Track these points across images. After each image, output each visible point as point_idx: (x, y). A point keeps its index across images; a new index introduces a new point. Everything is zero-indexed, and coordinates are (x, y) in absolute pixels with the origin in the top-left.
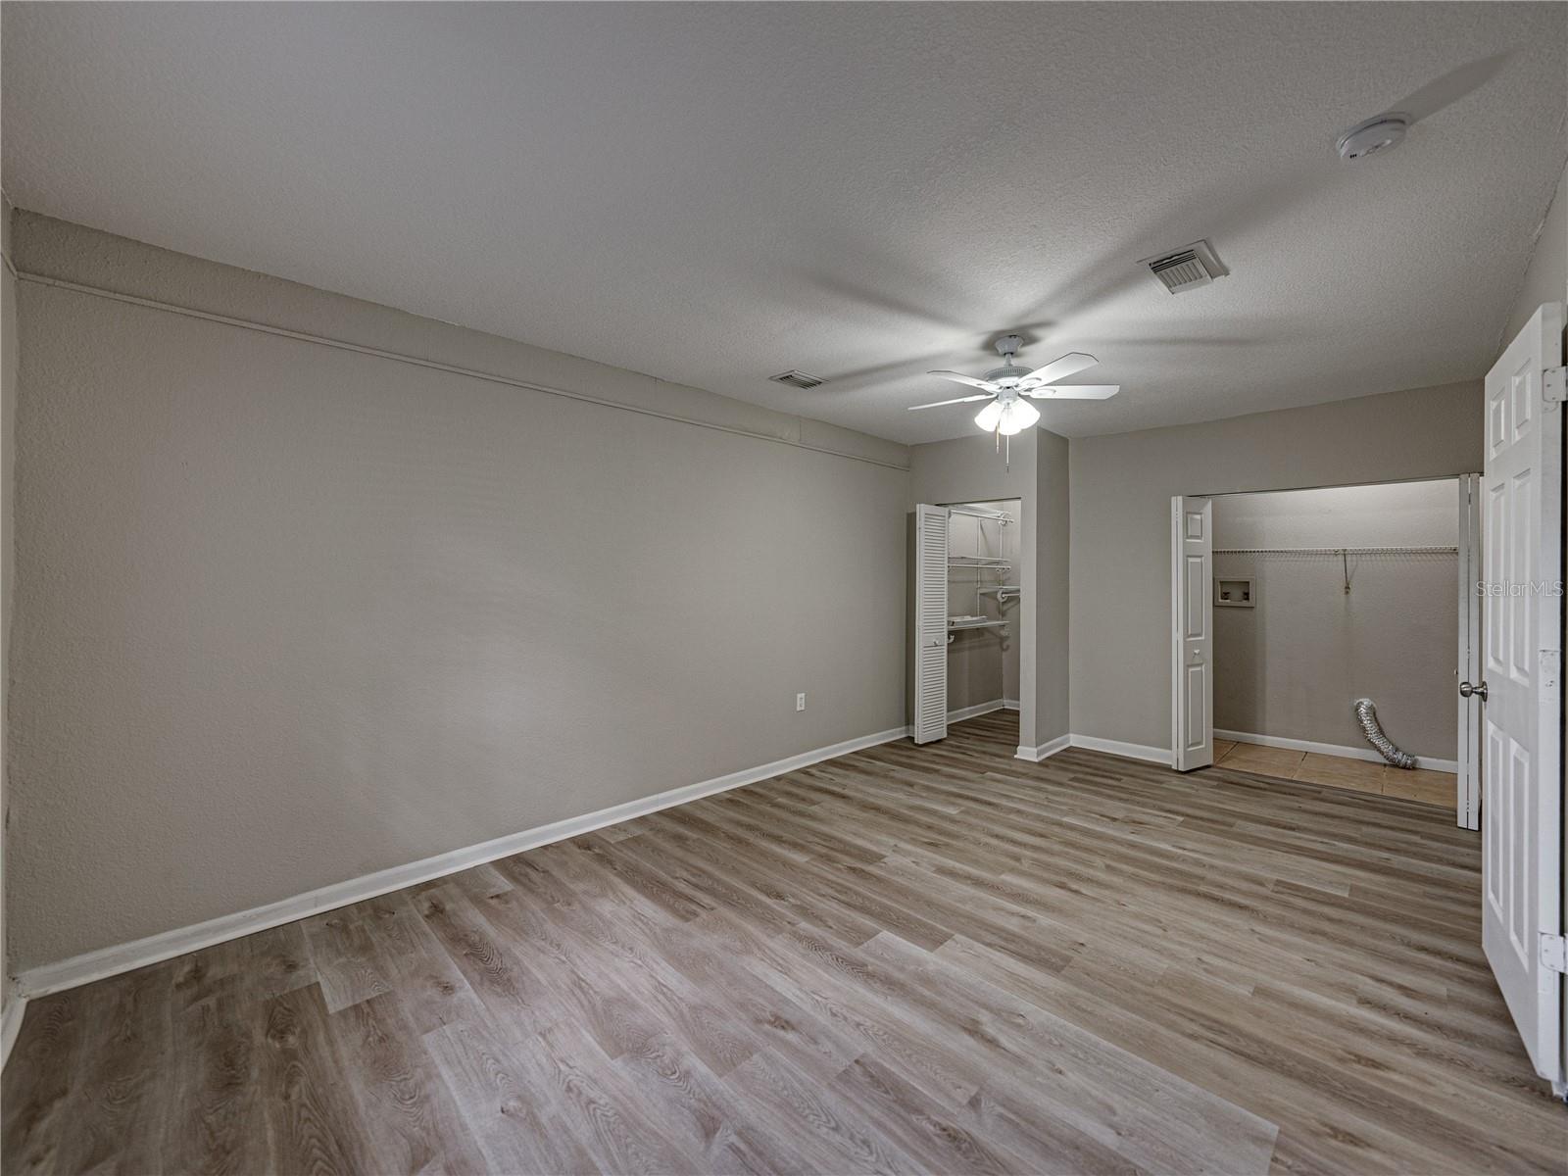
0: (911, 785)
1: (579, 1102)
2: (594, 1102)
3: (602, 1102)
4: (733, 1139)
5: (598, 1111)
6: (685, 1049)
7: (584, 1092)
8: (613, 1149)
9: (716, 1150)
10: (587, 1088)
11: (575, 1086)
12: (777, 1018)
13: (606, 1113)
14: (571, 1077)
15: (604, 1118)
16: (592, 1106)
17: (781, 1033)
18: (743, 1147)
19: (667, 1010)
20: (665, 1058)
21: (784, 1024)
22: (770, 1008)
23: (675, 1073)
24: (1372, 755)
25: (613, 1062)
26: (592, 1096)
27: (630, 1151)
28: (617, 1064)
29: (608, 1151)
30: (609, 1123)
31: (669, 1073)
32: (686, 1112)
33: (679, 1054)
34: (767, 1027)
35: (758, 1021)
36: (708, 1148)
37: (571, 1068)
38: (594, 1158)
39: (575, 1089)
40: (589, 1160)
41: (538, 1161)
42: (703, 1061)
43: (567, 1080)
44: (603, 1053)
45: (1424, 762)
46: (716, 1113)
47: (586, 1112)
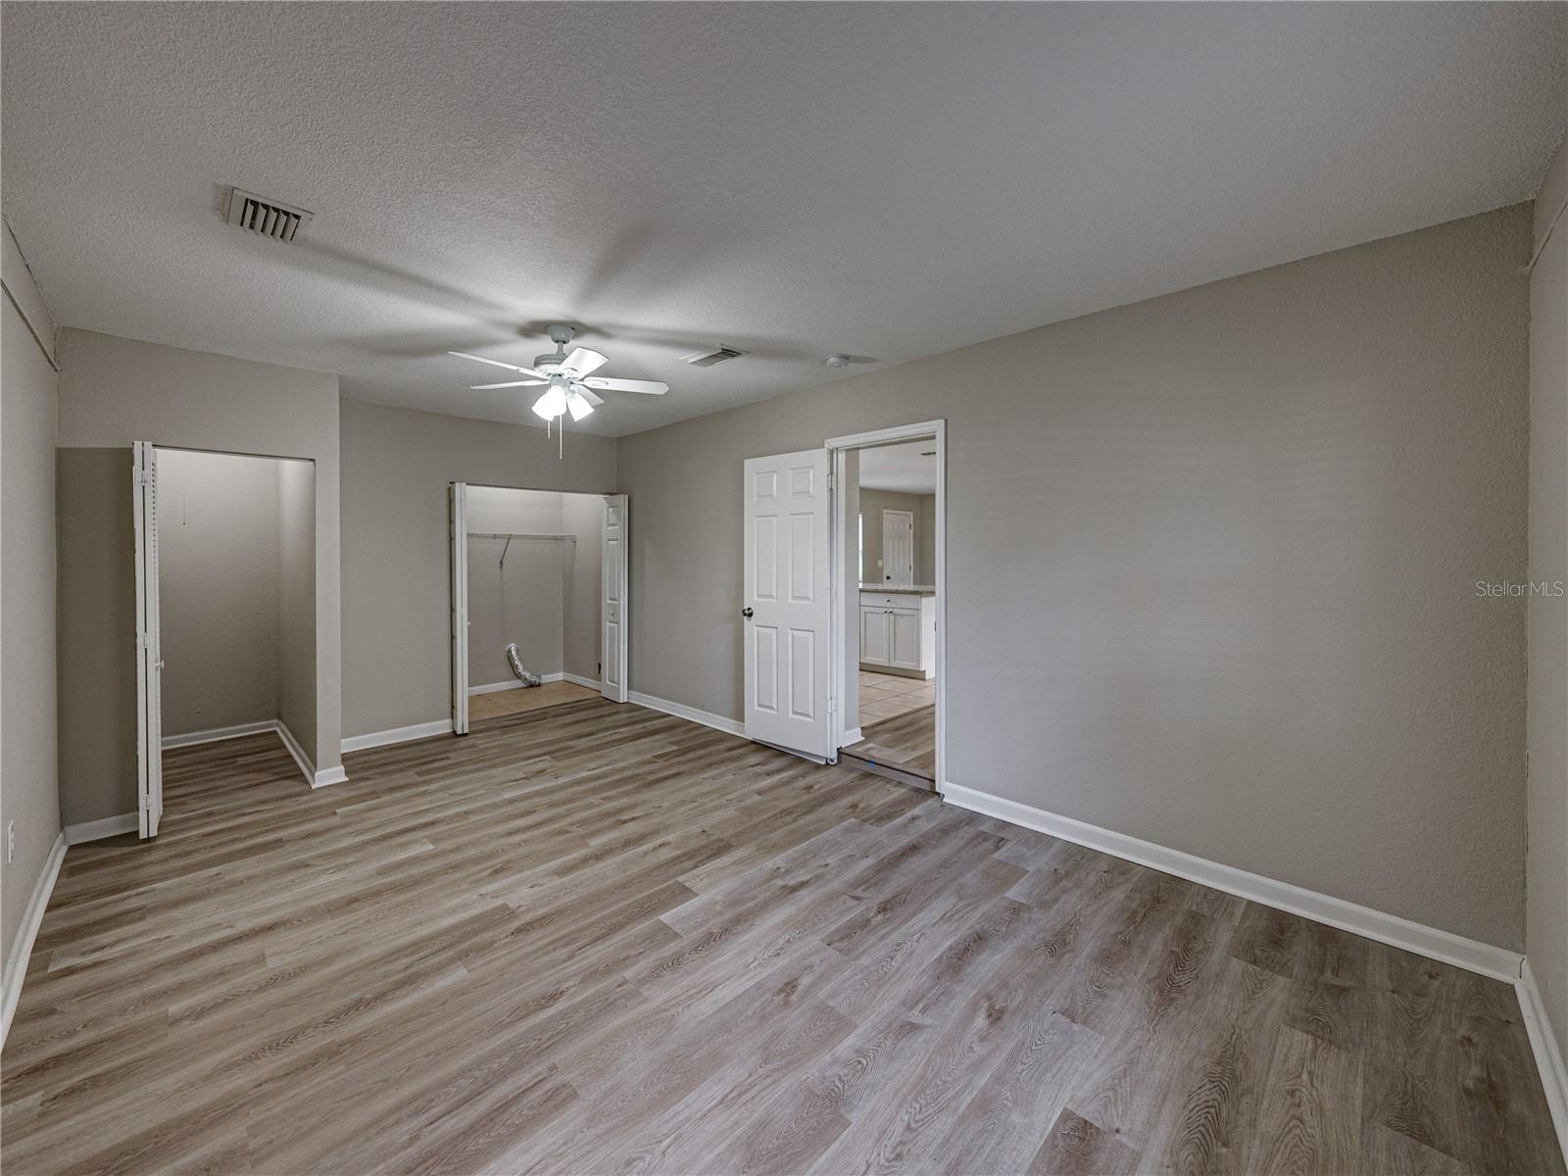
0: (305, 865)
1: (911, 1141)
2: (909, 1124)
3: (906, 1117)
4: (916, 1011)
5: (917, 1118)
6: (828, 1058)
7: (898, 1140)
8: (951, 1093)
9: (928, 1021)
10: (892, 1139)
11: (892, 1152)
12: (781, 990)
13: (918, 1110)
14: (882, 1161)
15: (924, 1110)
16: (913, 1125)
17: (800, 988)
18: (920, 1006)
19: (771, 1085)
20: (841, 1074)
21: (789, 986)
22: (768, 996)
23: (860, 1062)
24: (518, 684)
25: (854, 1122)
26: (901, 1129)
27: (949, 1079)
28: (856, 1117)
29: (954, 1097)
30: (928, 1104)
31: (860, 1066)
32: (900, 1045)
33: (835, 1062)
34: (793, 997)
35: (786, 1004)
36: (928, 1027)
37: (869, 1166)
38: (965, 1105)
39: (899, 1149)
40: (967, 1109)
41: (984, 1155)
42: (840, 1042)
43: (887, 1164)
44: (842, 1137)
45: (546, 679)
46: (895, 1025)
47: (920, 1130)
